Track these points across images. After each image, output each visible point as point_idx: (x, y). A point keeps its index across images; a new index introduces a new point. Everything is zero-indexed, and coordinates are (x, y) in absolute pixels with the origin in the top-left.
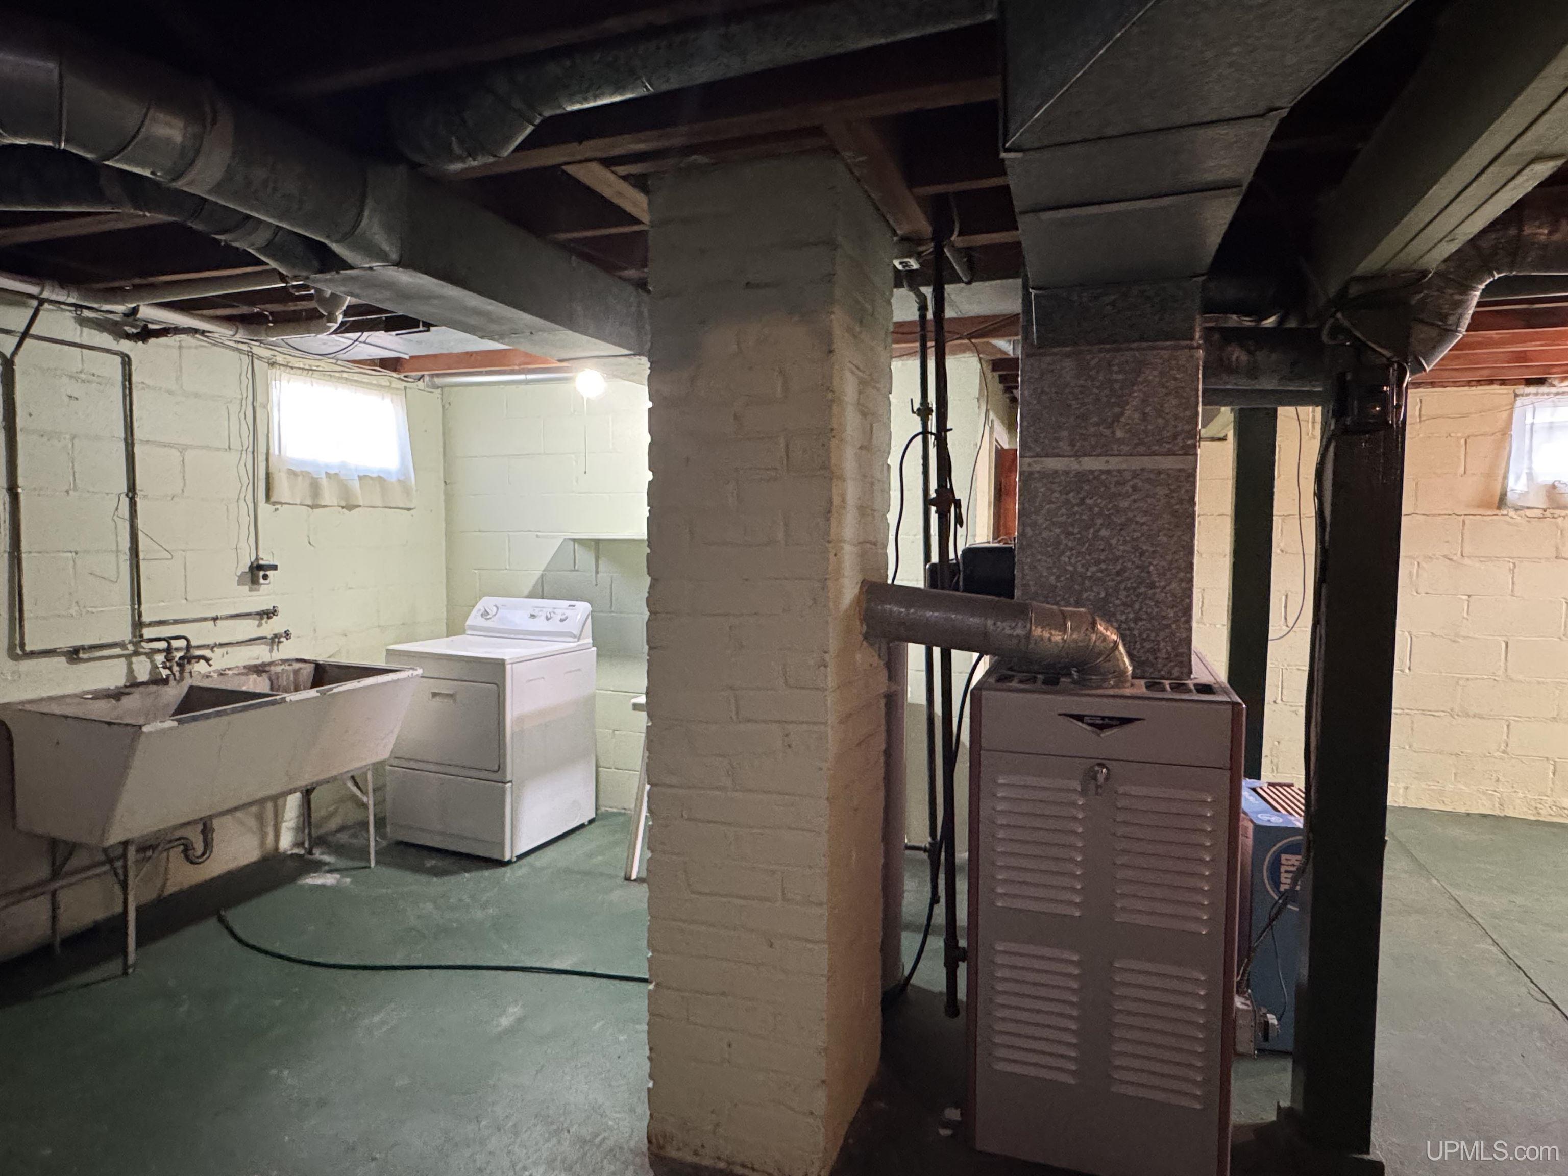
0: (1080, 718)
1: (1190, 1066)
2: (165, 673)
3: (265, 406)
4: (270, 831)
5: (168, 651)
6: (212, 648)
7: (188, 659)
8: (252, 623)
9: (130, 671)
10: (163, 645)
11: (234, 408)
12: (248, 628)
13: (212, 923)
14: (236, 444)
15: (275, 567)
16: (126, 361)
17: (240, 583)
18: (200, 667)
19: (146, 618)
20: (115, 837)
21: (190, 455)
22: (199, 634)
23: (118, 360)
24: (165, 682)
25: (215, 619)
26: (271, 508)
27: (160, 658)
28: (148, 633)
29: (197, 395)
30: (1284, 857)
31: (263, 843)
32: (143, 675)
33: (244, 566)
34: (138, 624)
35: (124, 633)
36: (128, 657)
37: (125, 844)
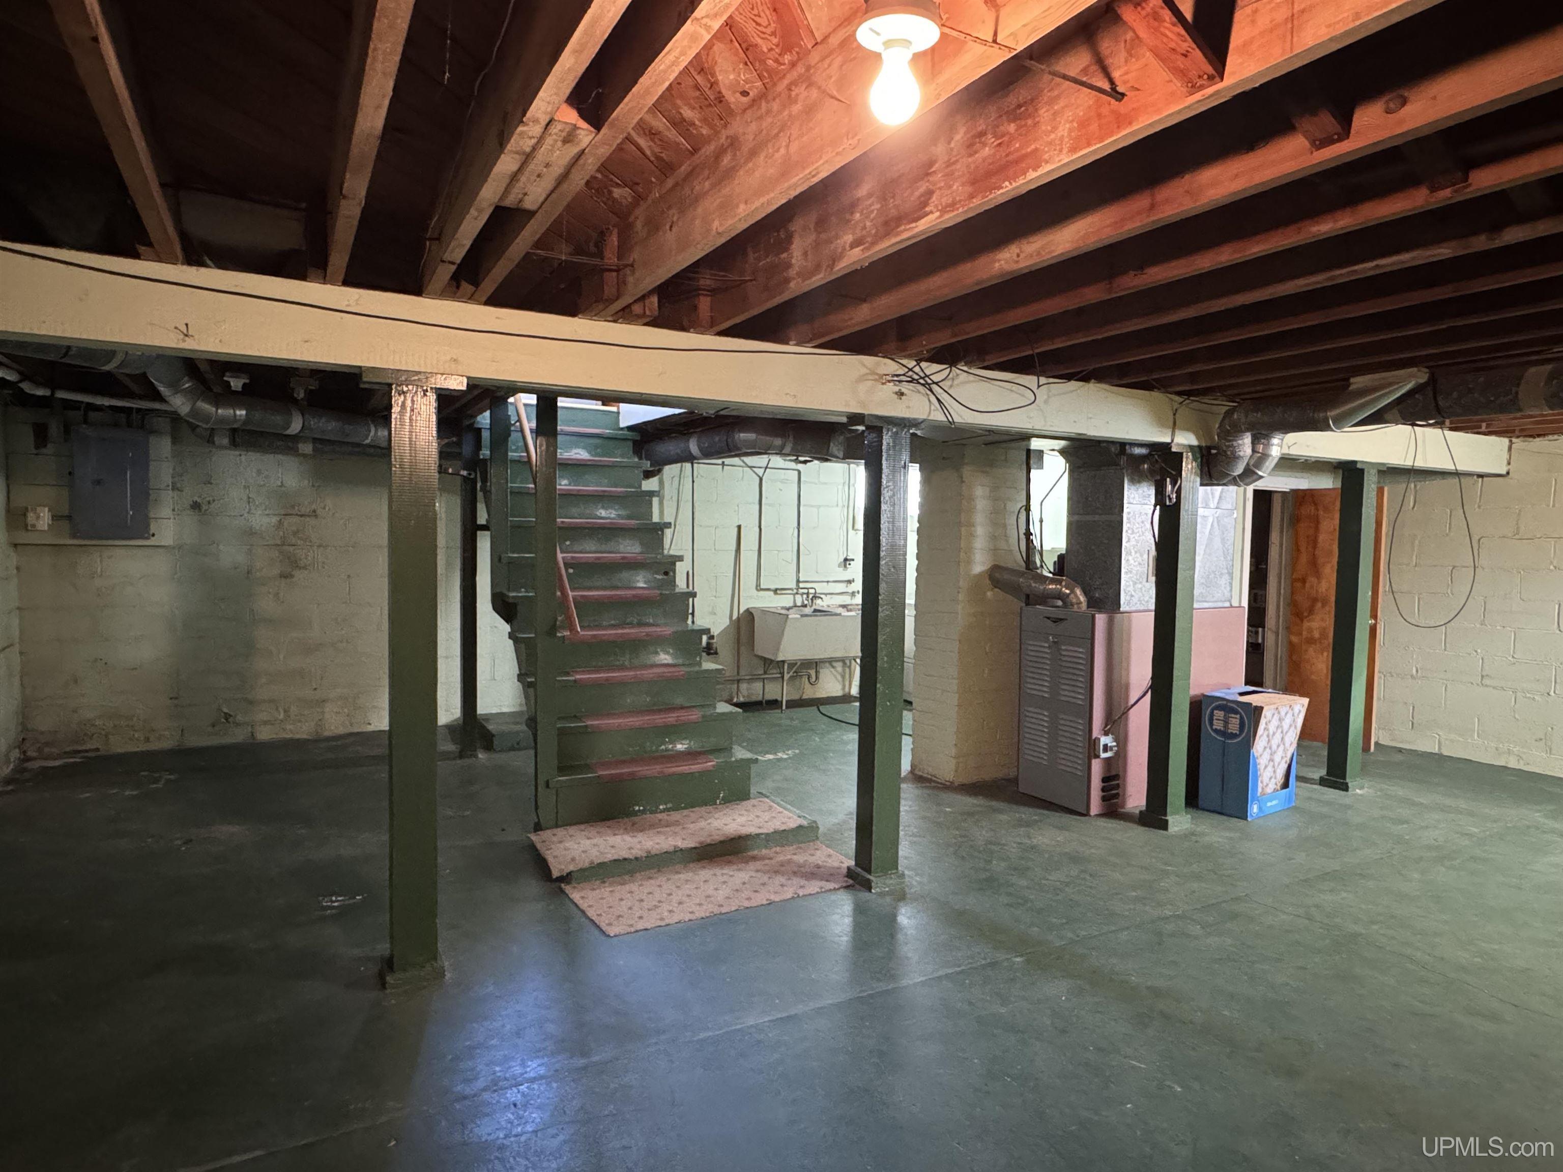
0: (1048, 618)
1: (1077, 757)
2: (806, 602)
3: (854, 485)
4: (847, 683)
5: (808, 594)
6: (826, 594)
7: (815, 597)
8: (844, 585)
9: (795, 601)
10: (806, 591)
11: (840, 487)
12: (841, 588)
13: (815, 708)
14: (840, 504)
15: (853, 560)
16: (799, 472)
17: (839, 566)
18: (819, 601)
19: (801, 579)
20: (780, 658)
21: (821, 509)
22: (820, 588)
23: (796, 473)
24: (805, 606)
25: (828, 582)
26: (854, 532)
27: (805, 596)
28: (801, 585)
29: (825, 483)
30: (1215, 712)
31: (844, 688)
32: (799, 603)
33: (842, 559)
34: (798, 581)
35: (793, 585)
36: (794, 595)
37: (783, 662)
